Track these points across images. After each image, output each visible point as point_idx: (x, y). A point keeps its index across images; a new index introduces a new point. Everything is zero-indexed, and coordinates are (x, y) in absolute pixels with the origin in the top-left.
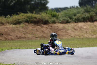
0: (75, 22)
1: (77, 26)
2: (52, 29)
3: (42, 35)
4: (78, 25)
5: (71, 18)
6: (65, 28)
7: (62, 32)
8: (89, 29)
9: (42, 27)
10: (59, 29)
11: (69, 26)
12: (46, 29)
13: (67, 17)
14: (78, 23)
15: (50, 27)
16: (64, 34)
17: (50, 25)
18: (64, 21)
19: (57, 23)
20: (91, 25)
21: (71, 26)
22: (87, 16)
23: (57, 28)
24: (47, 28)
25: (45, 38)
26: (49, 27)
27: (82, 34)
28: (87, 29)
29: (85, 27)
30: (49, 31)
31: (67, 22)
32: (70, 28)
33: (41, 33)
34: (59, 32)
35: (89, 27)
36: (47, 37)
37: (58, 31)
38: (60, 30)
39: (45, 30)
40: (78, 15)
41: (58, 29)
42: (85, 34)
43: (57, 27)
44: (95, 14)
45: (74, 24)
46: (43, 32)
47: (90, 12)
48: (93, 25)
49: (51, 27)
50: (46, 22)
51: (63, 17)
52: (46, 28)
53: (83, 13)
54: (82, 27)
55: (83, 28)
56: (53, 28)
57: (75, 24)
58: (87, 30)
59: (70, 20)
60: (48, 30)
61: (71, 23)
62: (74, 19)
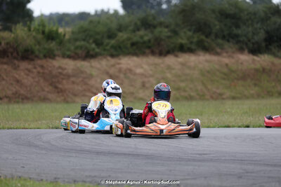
0: (112, 56)
1: (118, 66)
2: (43, 73)
3: (14, 90)
4: (119, 64)
5: (98, 44)
6: (82, 72)
7: (73, 83)
8: (151, 76)
9: (16, 68)
10: (64, 75)
11: (92, 67)
12: (28, 75)
13: (88, 42)
14: (120, 59)
15: (39, 69)
16: (80, 88)
17: (39, 62)
18: (79, 52)
19: (59, 56)
20: (156, 64)
21: (98, 66)
22: (146, 38)
23: (60, 70)
24: (29, 71)
25: (23, 99)
26: (35, 68)
27: (132, 89)
28: (146, 77)
29: (139, 71)
30: (37, 79)
31: (89, 56)
32: (94, 73)
33: (12, 84)
34: (64, 82)
35: (151, 70)
36: (29, 96)
37: (63, 79)
38: (69, 76)
39: (25, 76)
40: (123, 36)
41: (60, 73)
42: (141, 91)
43: (60, 67)
44: (169, 34)
45: (108, 60)
46: (18, 81)
47: (155, 27)
48: (162, 65)
49: (42, 67)
50: (27, 55)
51: (76, 40)
52: (27, 72)
53: (134, 31)
54: (130, 70)
55: (135, 74)
56: (46, 71)
57: (113, 61)
58: (146, 80)
59: (97, 50)
60: (33, 78)
61: (100, 57)
62: (108, 48)
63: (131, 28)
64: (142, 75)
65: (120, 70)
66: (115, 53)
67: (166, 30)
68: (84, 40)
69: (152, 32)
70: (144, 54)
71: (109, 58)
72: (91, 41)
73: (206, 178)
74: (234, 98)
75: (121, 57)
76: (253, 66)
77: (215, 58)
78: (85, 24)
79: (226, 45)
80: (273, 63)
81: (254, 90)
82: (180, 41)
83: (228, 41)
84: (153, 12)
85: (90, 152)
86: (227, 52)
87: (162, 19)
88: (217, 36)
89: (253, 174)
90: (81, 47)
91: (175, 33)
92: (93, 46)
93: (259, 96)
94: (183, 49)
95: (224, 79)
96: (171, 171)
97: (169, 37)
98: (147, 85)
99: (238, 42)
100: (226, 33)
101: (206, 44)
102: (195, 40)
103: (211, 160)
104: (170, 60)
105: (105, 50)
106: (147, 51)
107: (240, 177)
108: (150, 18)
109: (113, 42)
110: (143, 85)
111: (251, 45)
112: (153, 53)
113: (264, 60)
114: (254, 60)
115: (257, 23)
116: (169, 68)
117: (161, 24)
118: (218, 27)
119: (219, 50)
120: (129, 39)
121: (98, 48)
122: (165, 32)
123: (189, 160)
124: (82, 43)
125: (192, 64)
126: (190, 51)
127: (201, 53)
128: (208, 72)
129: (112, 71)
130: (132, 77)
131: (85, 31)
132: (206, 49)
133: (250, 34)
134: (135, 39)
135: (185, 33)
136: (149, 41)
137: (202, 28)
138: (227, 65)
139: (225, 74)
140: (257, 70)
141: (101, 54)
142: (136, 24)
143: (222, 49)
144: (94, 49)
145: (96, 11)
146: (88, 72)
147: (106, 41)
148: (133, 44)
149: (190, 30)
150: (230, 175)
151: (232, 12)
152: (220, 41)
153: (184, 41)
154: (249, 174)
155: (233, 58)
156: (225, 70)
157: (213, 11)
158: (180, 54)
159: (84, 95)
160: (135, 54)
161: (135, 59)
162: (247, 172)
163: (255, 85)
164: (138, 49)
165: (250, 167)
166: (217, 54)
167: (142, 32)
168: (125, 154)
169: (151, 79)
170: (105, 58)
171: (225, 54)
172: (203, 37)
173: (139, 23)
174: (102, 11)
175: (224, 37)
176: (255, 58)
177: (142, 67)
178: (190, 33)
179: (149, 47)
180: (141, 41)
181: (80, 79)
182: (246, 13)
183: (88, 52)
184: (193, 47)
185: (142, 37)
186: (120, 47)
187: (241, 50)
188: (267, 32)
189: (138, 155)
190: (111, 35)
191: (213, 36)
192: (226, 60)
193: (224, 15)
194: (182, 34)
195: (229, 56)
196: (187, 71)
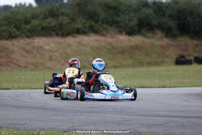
0: (28, 37)
1: (32, 44)
4: (33, 43)
5: (18, 28)
6: (6, 49)
8: (56, 51)
11: (13, 45)
13: (10, 27)
14: (34, 39)
16: (5, 60)
18: (4, 34)
20: (60, 43)
21: (18, 44)
22: (52, 24)
27: (42, 61)
28: (52, 52)
29: (47, 48)
31: (11, 37)
32: (15, 49)
35: (56, 47)
40: (35, 22)
42: (49, 62)
45: (25, 40)
47: (58, 16)
48: (64, 44)
51: (2, 25)
53: (43, 19)
54: (41, 47)
55: (44, 50)
57: (28, 41)
58: (52, 54)
59: (17, 33)
61: (19, 38)
62: (25, 31)
63: (42, 17)
64: (50, 50)
65: (34, 47)
66: (30, 35)
67: (66, 18)
68: (7, 25)
69: (57, 20)
70: (51, 35)
71: (26, 38)
72: (12, 26)
73: (95, 124)
74: (115, 67)
75: (34, 38)
76: (129, 44)
77: (101, 38)
78: (8, 14)
79: (110, 29)
80: (143, 42)
81: (130, 61)
82: (77, 26)
83: (111, 26)
84: (57, 5)
85: (11, 106)
86: (110, 34)
87: (64, 10)
88: (103, 22)
89: (129, 122)
90: (6, 31)
91: (73, 20)
92: (14, 29)
93: (133, 66)
94: (78, 32)
95: (108, 53)
96: (70, 120)
97: (69, 23)
98: (53, 58)
99: (118, 26)
100: (110, 20)
101: (95, 28)
102: (87, 25)
103: (99, 112)
104: (70, 40)
105: (22, 33)
106: (53, 33)
107: (120, 124)
108: (55, 10)
109: (28, 27)
110: (50, 58)
111: (127, 29)
112: (57, 35)
113: (137, 39)
114: (129, 40)
115: (132, 12)
116: (69, 45)
117: (63, 14)
118: (103, 16)
119: (104, 32)
120: (40, 24)
121: (18, 31)
122: (66, 20)
123: (83, 112)
124: (6, 28)
125: (85, 43)
126: (84, 33)
127: (92, 35)
128: (97, 48)
129: (28, 48)
130: (42, 52)
131: (8, 19)
132: (96, 32)
133: (127, 21)
134: (45, 24)
135: (80, 20)
136: (55, 26)
137: (92, 16)
138: (110, 43)
139: (109, 50)
140: (132, 47)
141: (19, 36)
142: (45, 14)
143: (107, 31)
144: (14, 32)
145: (16, 5)
146: (11, 49)
147: (23, 26)
148: (43, 28)
149: (84, 18)
150: (113, 122)
151: (114, 5)
152: (105, 26)
153: (79, 26)
154: (126, 122)
155: (114, 38)
156: (109, 47)
157: (101, 4)
158: (77, 36)
159: (8, 65)
160: (45, 36)
161: (44, 39)
162: (125, 121)
163: (131, 57)
164: (46, 32)
165: (127, 117)
166: (103, 35)
167: (49, 20)
168: (37, 108)
169: (56, 54)
170: (23, 38)
171: (109, 35)
172: (93, 23)
173: (47, 13)
174: (21, 4)
175: (108, 23)
176: (131, 38)
177: (49, 45)
178: (83, 20)
179: (54, 31)
180: (49, 26)
181: (5, 54)
182: (124, 5)
183: (10, 34)
184: (86, 30)
185: (49, 23)
186: (34, 31)
187: (121, 32)
188: (139, 19)
189: (47, 109)
190: (27, 22)
191: (100, 23)
192: (109, 40)
193: (108, 7)
194: (78, 21)
195: (112, 37)
196: (82, 48)
